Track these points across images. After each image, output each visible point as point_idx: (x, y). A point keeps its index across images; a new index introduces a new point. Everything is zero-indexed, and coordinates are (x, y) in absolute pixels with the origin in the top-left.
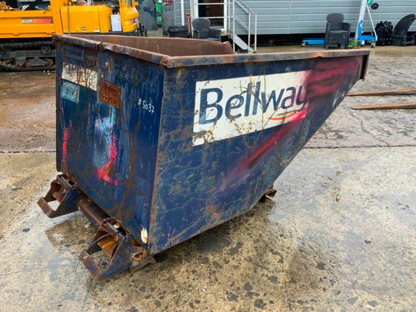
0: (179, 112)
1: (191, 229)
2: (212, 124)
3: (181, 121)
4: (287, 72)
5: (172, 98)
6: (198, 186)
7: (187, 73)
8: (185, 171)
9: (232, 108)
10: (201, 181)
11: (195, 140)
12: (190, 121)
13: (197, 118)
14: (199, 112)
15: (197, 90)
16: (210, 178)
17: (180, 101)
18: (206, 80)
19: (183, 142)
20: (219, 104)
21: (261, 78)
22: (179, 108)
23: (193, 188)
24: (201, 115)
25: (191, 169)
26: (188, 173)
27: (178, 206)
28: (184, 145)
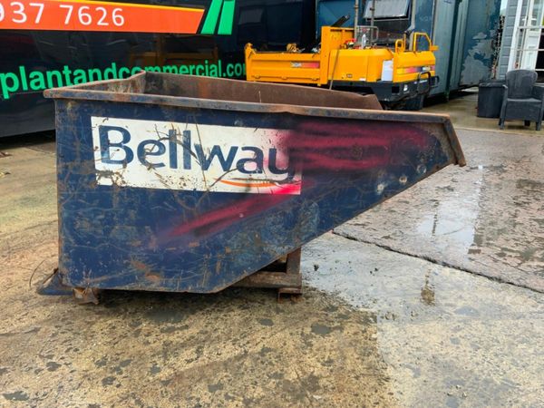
0: (75, 144)
1: (113, 279)
2: (121, 166)
3: (78, 154)
4: (237, 125)
5: (66, 129)
6: (113, 231)
7: (78, 107)
8: (91, 208)
9: (148, 154)
10: (117, 227)
11: (99, 178)
12: (89, 156)
13: (97, 155)
14: (99, 149)
15: (93, 125)
16: (130, 228)
17: (75, 133)
18: (103, 116)
19: (85, 177)
20: (126, 145)
21: (192, 127)
22: (74, 140)
23: (107, 232)
24: (102, 153)
25: (100, 209)
26: (96, 213)
27: (89, 245)
28: (86, 180)
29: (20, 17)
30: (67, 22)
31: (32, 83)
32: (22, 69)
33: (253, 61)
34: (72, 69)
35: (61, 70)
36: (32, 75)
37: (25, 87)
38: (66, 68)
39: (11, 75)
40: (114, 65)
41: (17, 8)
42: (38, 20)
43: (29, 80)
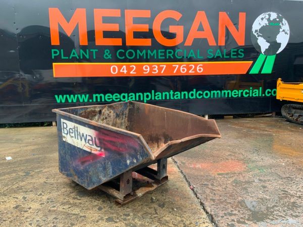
2: (66, 135)
4: (86, 127)
9: (71, 133)
13: (62, 130)
20: (67, 129)
21: (78, 126)
29: (155, 71)
30: (175, 72)
31: (156, 97)
32: (153, 91)
33: (281, 88)
34: (174, 92)
35: (169, 92)
36: (156, 94)
37: (153, 99)
38: (172, 91)
39: (148, 94)
40: (195, 90)
41: (155, 67)
42: (162, 72)
43: (155, 96)
